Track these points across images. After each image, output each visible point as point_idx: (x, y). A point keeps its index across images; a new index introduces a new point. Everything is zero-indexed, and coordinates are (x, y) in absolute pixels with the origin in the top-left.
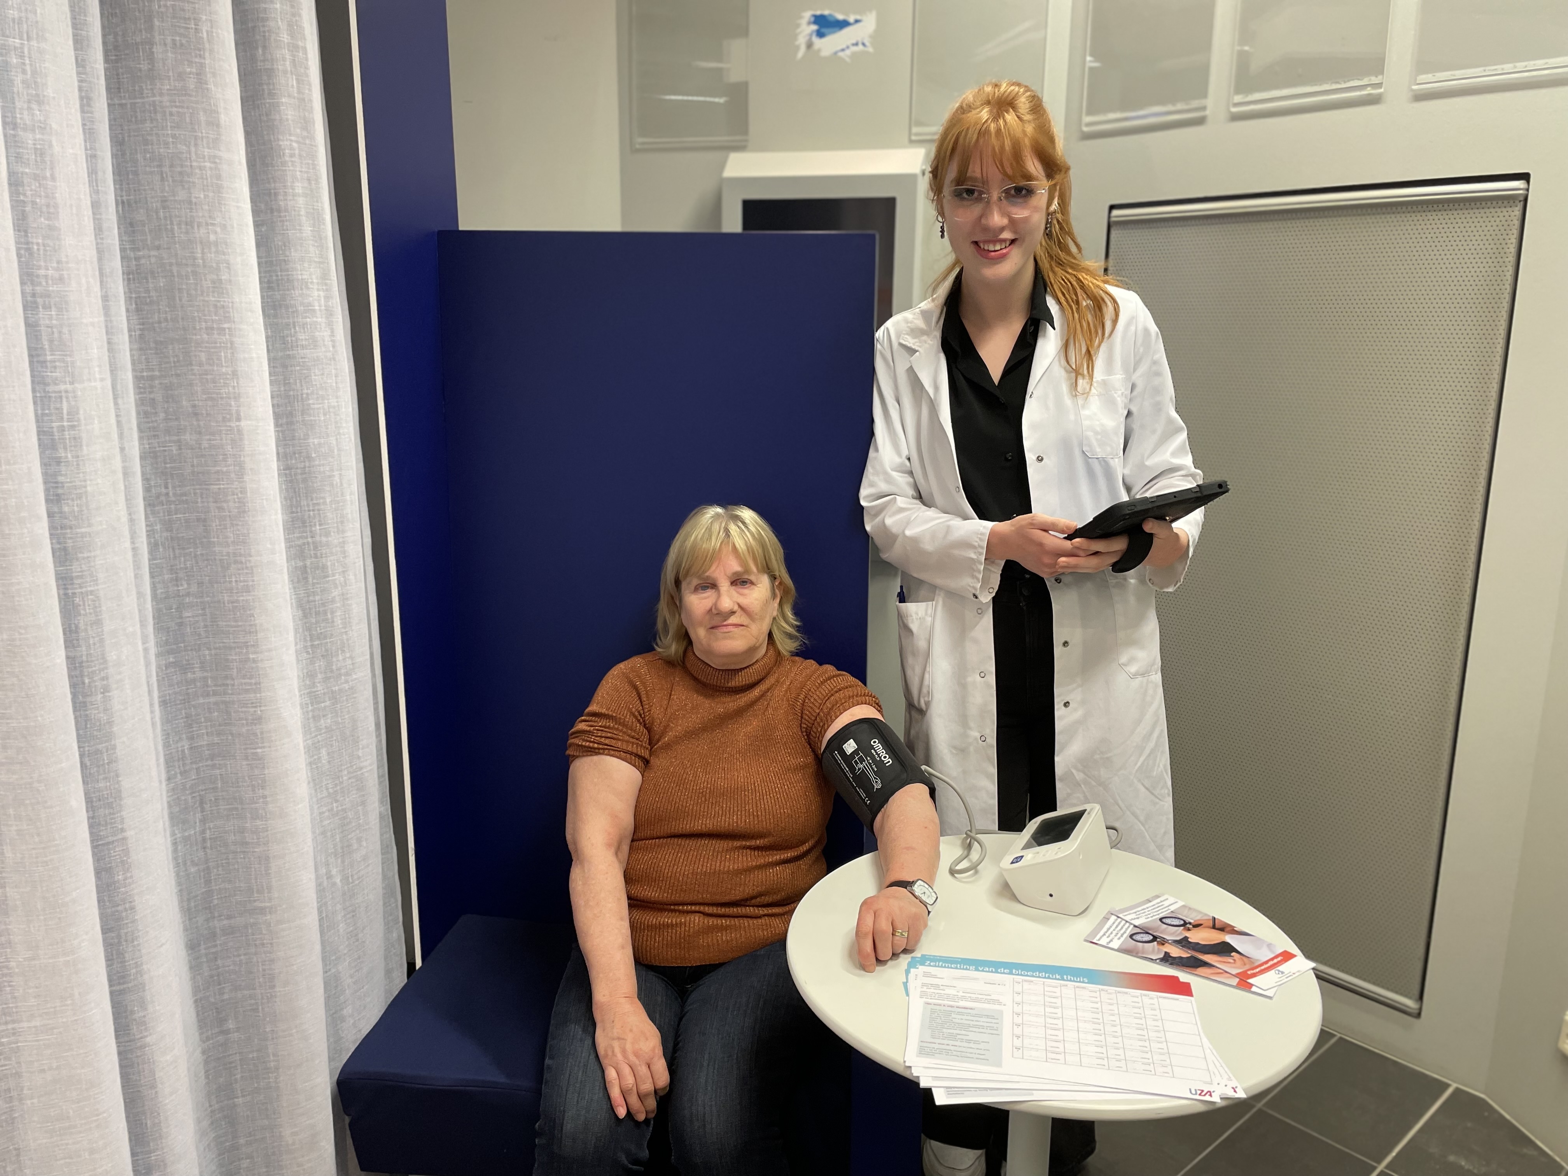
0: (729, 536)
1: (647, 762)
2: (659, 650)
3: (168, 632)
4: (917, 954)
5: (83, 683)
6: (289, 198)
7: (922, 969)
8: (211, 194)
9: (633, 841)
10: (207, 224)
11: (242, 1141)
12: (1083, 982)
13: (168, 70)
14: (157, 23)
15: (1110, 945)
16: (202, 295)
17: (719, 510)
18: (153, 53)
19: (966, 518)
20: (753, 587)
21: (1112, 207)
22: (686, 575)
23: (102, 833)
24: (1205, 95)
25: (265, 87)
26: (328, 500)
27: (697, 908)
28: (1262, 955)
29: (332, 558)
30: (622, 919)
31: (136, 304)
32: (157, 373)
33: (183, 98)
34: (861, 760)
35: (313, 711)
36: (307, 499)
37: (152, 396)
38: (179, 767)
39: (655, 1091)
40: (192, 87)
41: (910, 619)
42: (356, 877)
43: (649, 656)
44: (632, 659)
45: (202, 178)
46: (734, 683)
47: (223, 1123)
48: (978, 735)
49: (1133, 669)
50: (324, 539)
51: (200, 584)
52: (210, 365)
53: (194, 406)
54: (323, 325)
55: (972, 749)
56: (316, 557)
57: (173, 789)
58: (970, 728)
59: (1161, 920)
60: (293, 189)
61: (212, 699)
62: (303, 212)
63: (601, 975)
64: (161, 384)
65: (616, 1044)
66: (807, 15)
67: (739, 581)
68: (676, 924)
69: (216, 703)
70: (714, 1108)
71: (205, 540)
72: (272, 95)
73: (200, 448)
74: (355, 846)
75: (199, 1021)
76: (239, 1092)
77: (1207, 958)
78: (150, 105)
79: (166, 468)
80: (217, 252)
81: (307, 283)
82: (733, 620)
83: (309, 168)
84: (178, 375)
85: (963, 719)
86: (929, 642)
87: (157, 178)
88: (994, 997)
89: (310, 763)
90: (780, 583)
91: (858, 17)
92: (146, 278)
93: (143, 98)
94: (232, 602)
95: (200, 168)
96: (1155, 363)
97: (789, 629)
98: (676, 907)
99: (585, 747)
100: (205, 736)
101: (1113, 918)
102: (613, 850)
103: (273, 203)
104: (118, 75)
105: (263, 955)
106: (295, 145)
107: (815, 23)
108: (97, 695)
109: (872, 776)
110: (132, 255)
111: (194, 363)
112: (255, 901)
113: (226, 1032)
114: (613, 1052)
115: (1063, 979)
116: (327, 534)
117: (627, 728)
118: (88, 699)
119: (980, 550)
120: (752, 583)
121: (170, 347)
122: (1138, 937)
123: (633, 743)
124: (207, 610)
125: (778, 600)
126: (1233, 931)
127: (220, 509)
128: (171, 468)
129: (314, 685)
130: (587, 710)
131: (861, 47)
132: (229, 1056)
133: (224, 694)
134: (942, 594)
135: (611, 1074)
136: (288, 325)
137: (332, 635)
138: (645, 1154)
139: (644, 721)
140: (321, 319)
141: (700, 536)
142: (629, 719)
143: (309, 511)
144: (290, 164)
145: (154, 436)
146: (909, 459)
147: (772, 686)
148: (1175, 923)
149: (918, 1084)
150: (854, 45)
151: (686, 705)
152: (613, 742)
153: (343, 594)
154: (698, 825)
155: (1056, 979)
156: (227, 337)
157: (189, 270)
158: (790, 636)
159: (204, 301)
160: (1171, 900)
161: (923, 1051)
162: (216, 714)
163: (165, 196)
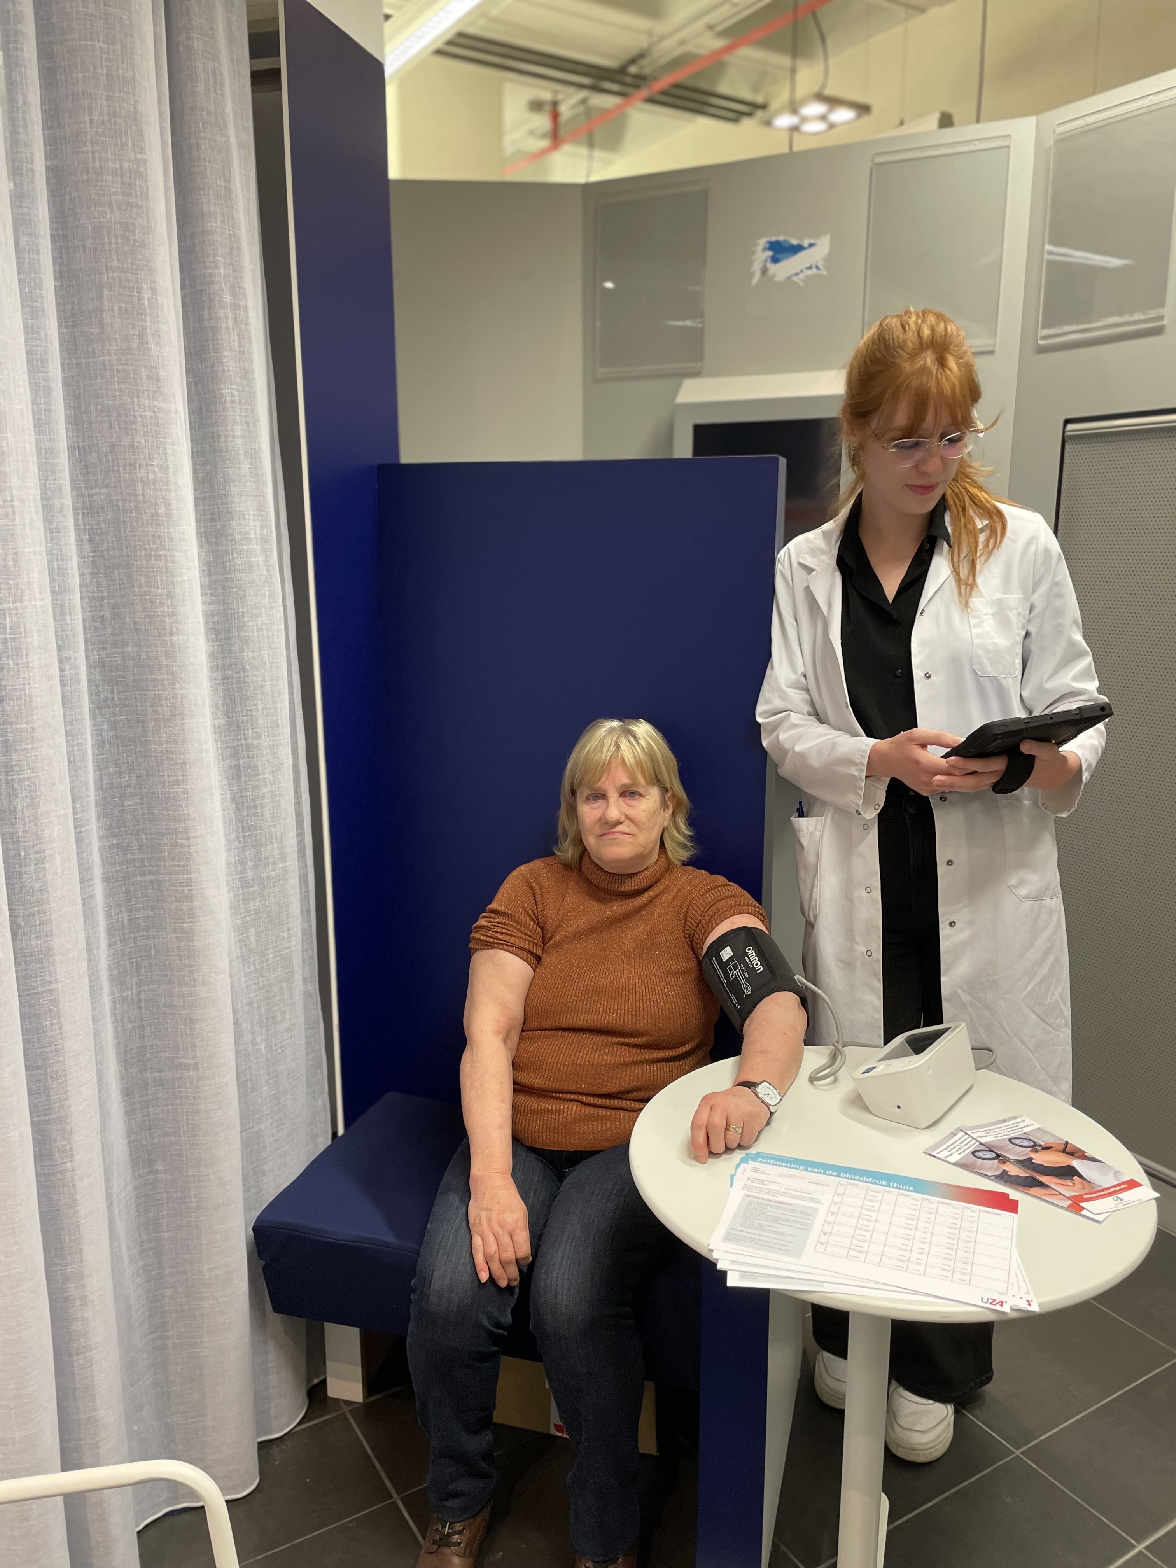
0: (619, 750)
1: (539, 959)
2: (558, 854)
3: (112, 818)
4: (752, 1151)
5: (20, 856)
6: (230, 439)
7: (752, 1164)
8: (150, 439)
9: (523, 1031)
10: (147, 465)
11: (166, 1271)
12: (909, 1190)
13: (115, 333)
14: (106, 292)
15: (948, 1159)
16: (142, 526)
17: (615, 724)
18: (103, 319)
19: (855, 734)
20: (643, 799)
21: (1067, 422)
22: (580, 784)
23: (33, 984)
24: (1163, 305)
25: (210, 343)
26: (260, 707)
27: (576, 1097)
28: (1106, 1181)
29: (262, 758)
30: (503, 1101)
31: (90, 535)
32: (105, 594)
33: (128, 357)
34: (735, 967)
35: (243, 894)
36: (241, 706)
37: (101, 614)
38: (119, 935)
39: (517, 1260)
40: (135, 346)
41: (801, 833)
42: (279, 1046)
43: (549, 860)
44: (533, 862)
45: (144, 426)
46: (625, 888)
47: (151, 1253)
48: (864, 950)
49: (1023, 892)
50: (255, 741)
51: (139, 777)
52: (148, 587)
53: (135, 623)
54: (259, 551)
55: (858, 963)
56: (249, 757)
57: (113, 954)
58: (857, 943)
59: (1010, 1140)
60: (233, 432)
61: (148, 878)
62: (241, 452)
63: (479, 1151)
64: (109, 603)
65: (484, 1214)
66: (763, 242)
67: (629, 793)
68: (556, 1110)
69: (151, 882)
70: (566, 1282)
71: (143, 739)
72: (216, 349)
73: (140, 659)
74: (279, 1018)
75: (132, 1160)
76: (165, 1227)
77: (1044, 1179)
78: (100, 364)
79: (112, 676)
80: (155, 489)
81: (244, 514)
82: (620, 828)
83: (247, 412)
84: (123, 596)
85: (850, 934)
86: (817, 856)
87: (106, 426)
88: (814, 1196)
89: (240, 941)
90: (673, 795)
91: (812, 241)
92: (97, 513)
93: (95, 357)
94: (165, 794)
95: (142, 417)
96: (1057, 584)
97: (682, 839)
98: (557, 1095)
99: (483, 941)
100: (142, 910)
101: (962, 1134)
102: (501, 1037)
103: (216, 444)
104: (75, 338)
105: (187, 1106)
106: (236, 393)
107: (770, 249)
108: (30, 866)
109: (743, 982)
110: (86, 493)
111: (135, 586)
112: (180, 1058)
113: (156, 1172)
114: (480, 1221)
115: (888, 1186)
116: (259, 737)
117: (521, 926)
118: (23, 869)
119: (862, 767)
120: (641, 795)
121: (116, 571)
122: (980, 1154)
123: (526, 940)
124: (145, 800)
125: (670, 811)
126: (1081, 1155)
127: (156, 712)
128: (117, 676)
129: (244, 871)
130: (488, 908)
131: (814, 270)
132: (157, 1193)
133: (158, 874)
134: (832, 810)
135: (477, 1241)
136: (227, 552)
137: (261, 827)
138: (508, 1319)
139: (538, 920)
140: (256, 547)
141: (592, 749)
142: (523, 918)
143: (243, 716)
144: (230, 409)
145: (103, 648)
146: (805, 676)
147: (660, 894)
148: (1024, 1144)
149: (715, 1265)
150: (807, 268)
151: (578, 907)
152: (507, 938)
153: (272, 792)
154: (580, 1021)
155: (882, 1185)
156: (163, 562)
157: (132, 504)
158: (684, 846)
159: (144, 531)
160: (1028, 1122)
161: (729, 1237)
162: (150, 891)
163: (113, 442)
